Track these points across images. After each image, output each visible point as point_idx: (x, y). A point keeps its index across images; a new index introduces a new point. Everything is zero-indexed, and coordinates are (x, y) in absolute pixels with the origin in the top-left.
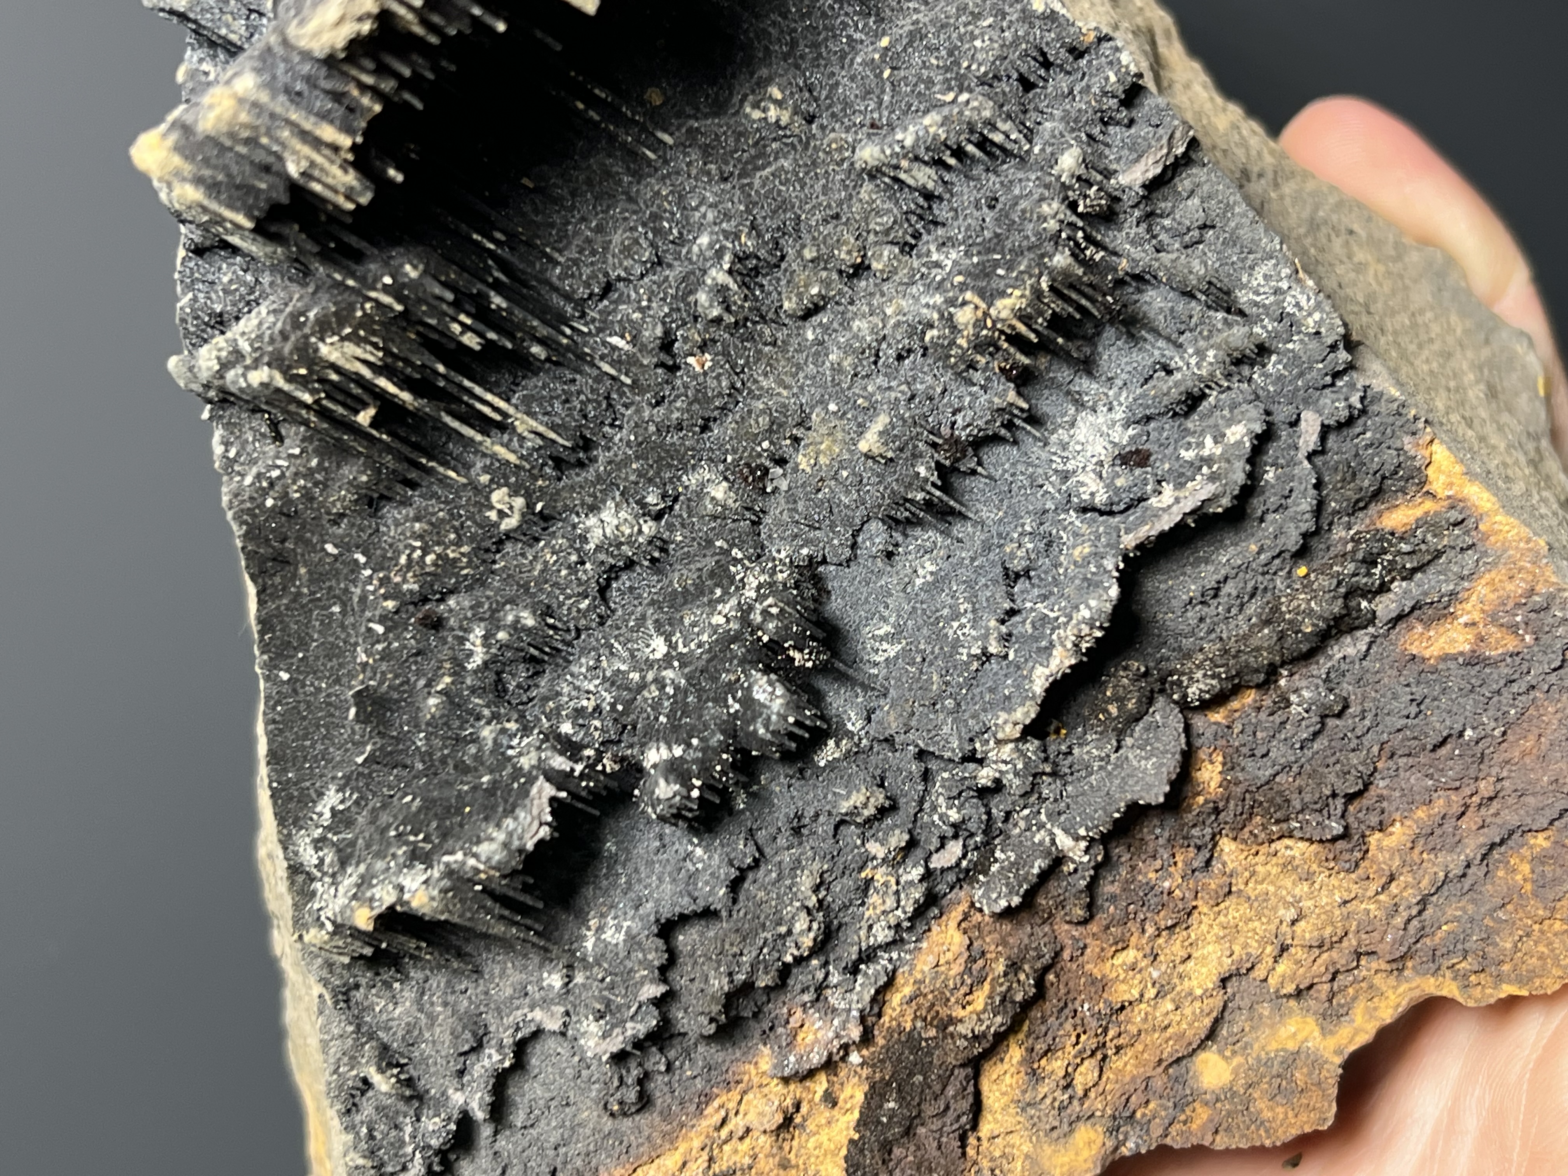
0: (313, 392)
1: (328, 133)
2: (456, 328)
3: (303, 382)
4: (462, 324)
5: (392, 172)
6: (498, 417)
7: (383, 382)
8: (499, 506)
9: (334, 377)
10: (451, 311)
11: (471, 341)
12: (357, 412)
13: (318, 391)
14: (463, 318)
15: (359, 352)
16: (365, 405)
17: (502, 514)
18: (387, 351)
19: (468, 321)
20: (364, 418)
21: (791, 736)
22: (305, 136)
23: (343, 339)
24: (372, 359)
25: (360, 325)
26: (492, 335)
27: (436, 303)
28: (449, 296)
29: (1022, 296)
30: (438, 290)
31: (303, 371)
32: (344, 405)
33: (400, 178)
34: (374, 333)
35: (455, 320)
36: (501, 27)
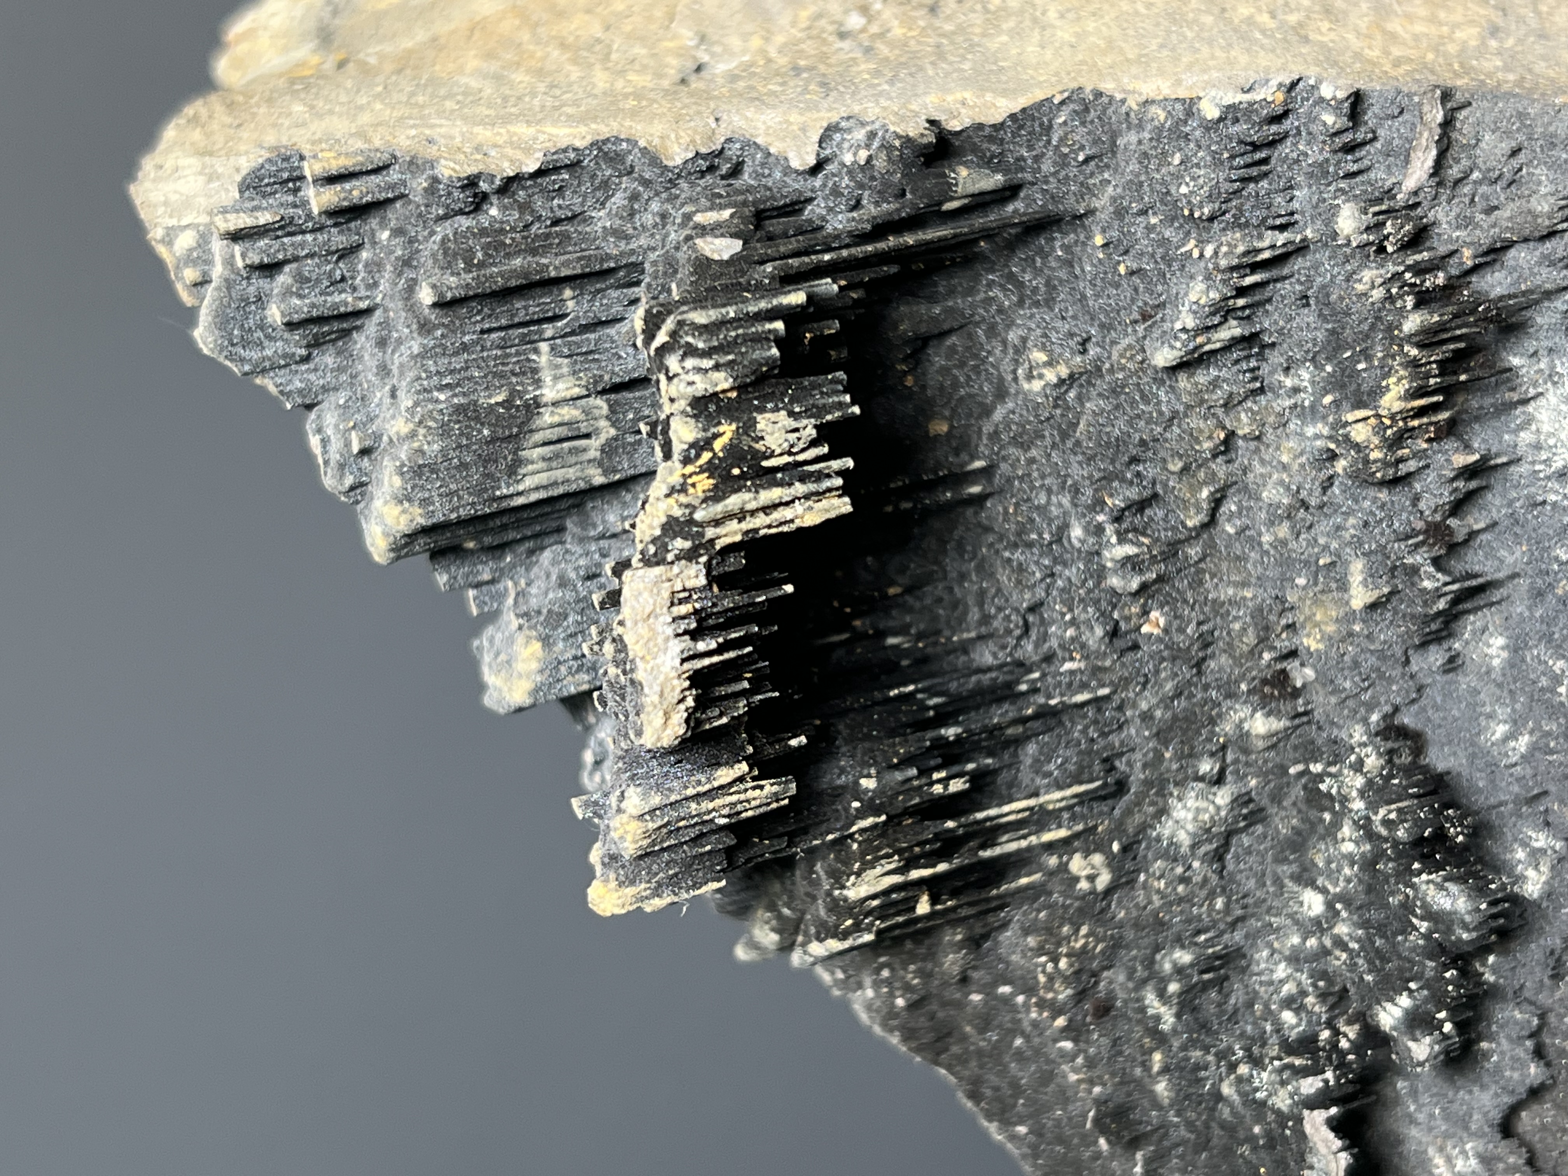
0: (868, 929)
1: (724, 775)
2: (938, 789)
3: (857, 928)
4: (939, 781)
5: (794, 742)
6: (1027, 813)
7: (916, 874)
8: (1084, 873)
9: (875, 903)
10: (924, 781)
11: (957, 785)
12: (913, 909)
13: (872, 924)
14: (936, 776)
15: (879, 870)
16: (915, 900)
17: (1091, 878)
18: (899, 852)
19: (943, 774)
20: (923, 907)
21: (1494, 917)
22: (710, 794)
23: (858, 874)
24: (893, 866)
25: (863, 854)
26: (971, 766)
27: (907, 786)
28: (914, 772)
29: (1400, 380)
30: (899, 776)
31: (849, 922)
32: (898, 914)
33: (803, 739)
34: (879, 848)
35: (932, 784)
36: (789, 588)
